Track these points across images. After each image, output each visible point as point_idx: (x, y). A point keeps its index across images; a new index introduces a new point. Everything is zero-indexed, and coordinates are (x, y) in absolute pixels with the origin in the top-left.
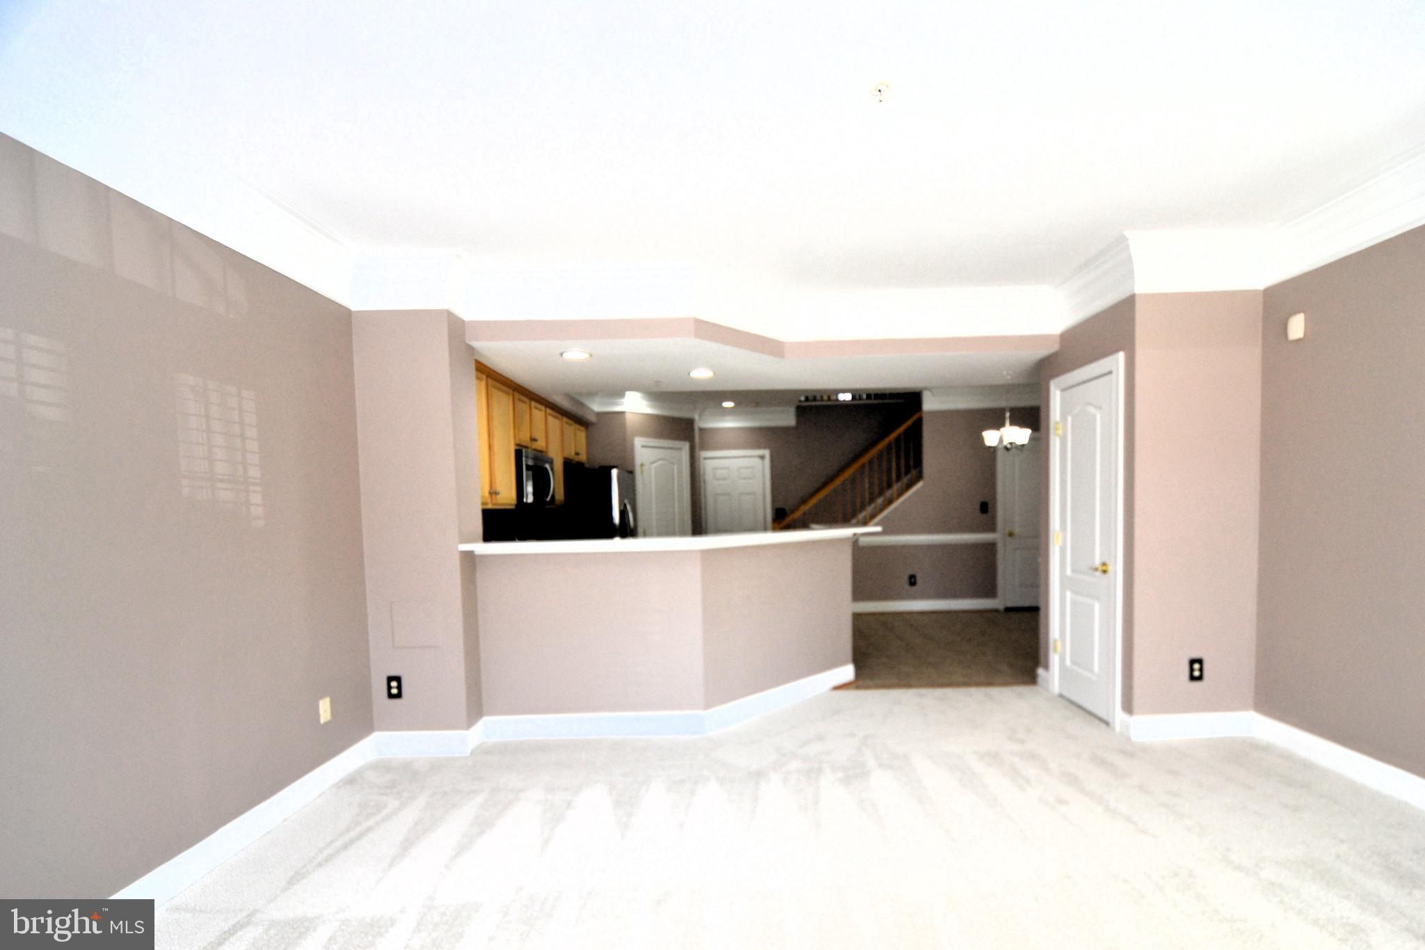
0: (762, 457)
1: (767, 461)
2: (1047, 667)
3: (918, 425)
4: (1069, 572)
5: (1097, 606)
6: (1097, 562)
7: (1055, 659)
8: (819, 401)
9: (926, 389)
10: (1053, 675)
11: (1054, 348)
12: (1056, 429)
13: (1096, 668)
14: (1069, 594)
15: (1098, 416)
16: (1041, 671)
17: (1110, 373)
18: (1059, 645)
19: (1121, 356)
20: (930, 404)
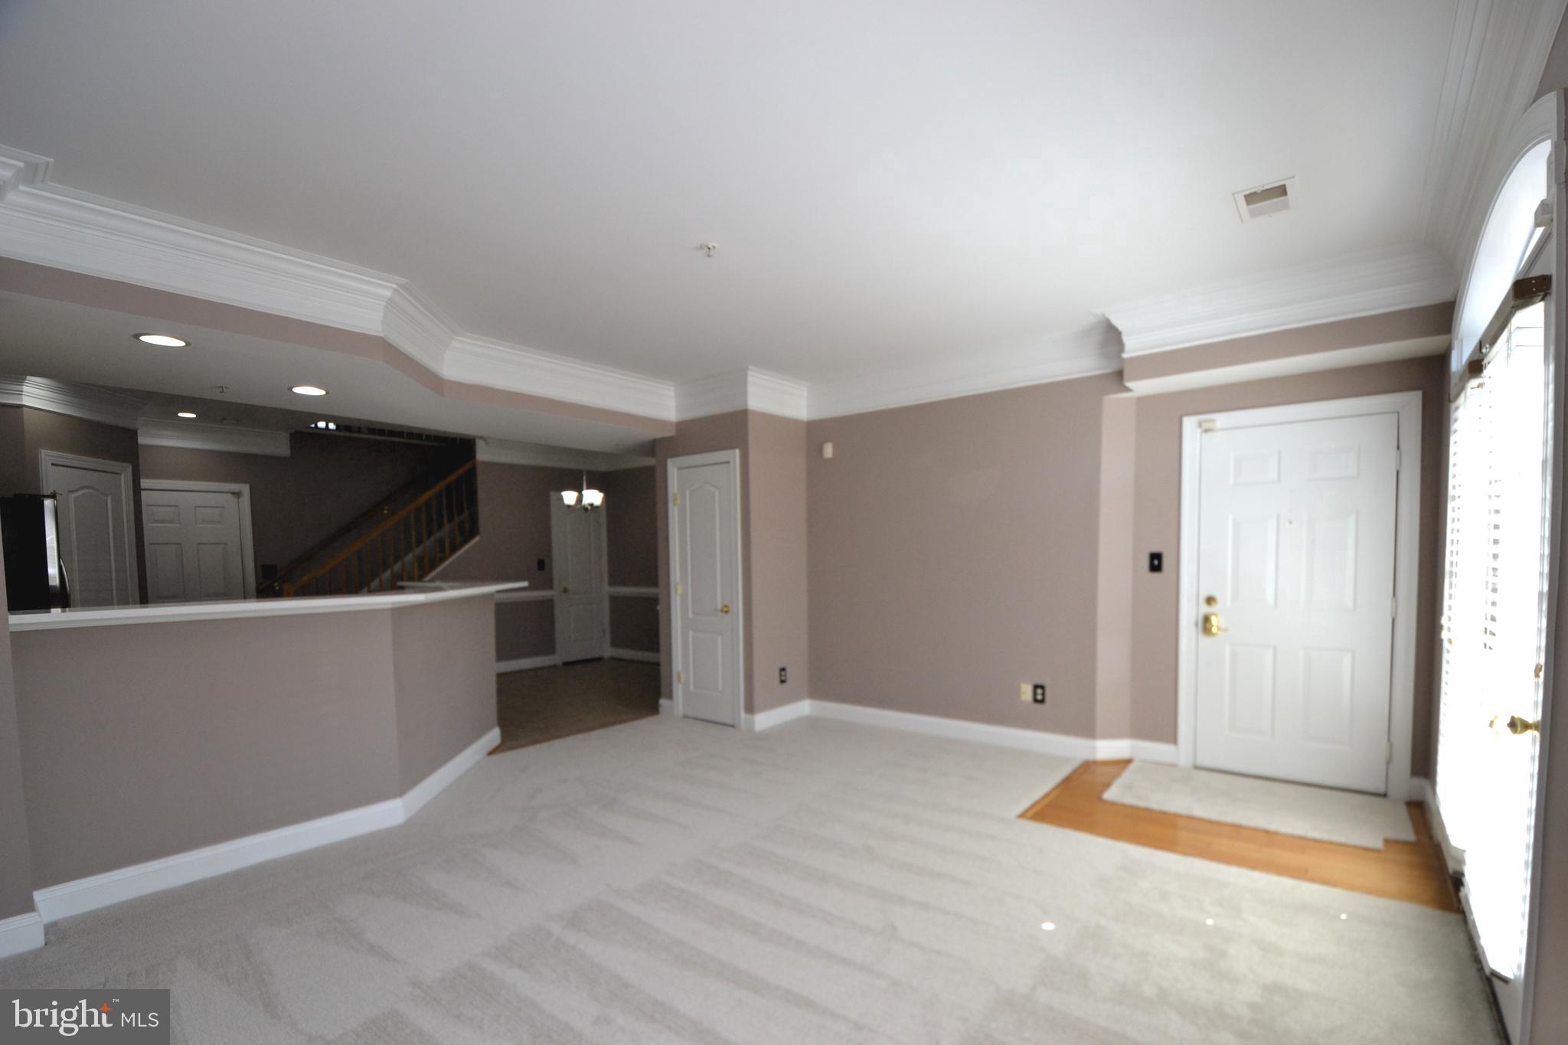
0: (237, 494)
1: (246, 500)
2: (670, 697)
3: (472, 474)
4: (690, 615)
5: (720, 639)
6: (719, 607)
7: (678, 690)
8: (355, 432)
9: (481, 438)
10: (678, 702)
11: (670, 433)
12: (675, 499)
13: (720, 687)
14: (691, 633)
15: (717, 494)
16: (663, 702)
17: (728, 462)
18: (682, 676)
19: (737, 452)
20: (483, 454)
